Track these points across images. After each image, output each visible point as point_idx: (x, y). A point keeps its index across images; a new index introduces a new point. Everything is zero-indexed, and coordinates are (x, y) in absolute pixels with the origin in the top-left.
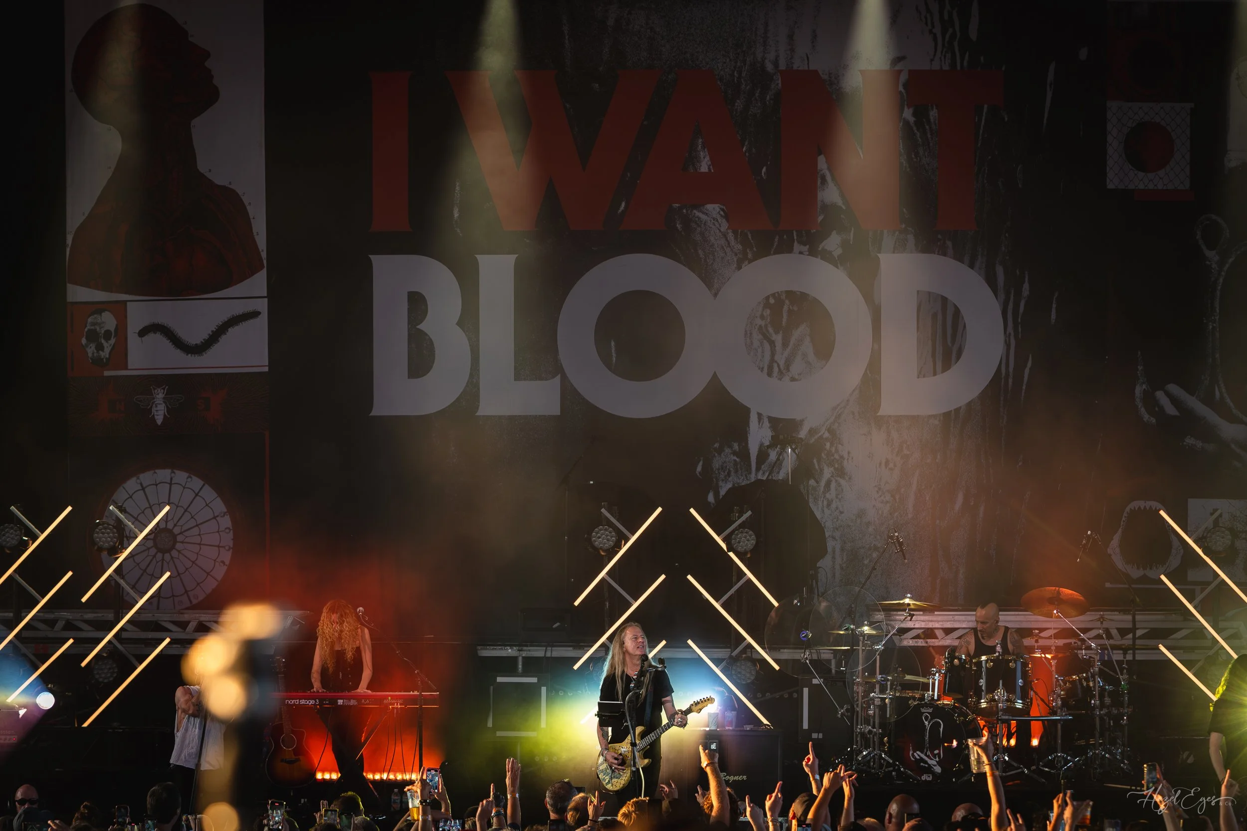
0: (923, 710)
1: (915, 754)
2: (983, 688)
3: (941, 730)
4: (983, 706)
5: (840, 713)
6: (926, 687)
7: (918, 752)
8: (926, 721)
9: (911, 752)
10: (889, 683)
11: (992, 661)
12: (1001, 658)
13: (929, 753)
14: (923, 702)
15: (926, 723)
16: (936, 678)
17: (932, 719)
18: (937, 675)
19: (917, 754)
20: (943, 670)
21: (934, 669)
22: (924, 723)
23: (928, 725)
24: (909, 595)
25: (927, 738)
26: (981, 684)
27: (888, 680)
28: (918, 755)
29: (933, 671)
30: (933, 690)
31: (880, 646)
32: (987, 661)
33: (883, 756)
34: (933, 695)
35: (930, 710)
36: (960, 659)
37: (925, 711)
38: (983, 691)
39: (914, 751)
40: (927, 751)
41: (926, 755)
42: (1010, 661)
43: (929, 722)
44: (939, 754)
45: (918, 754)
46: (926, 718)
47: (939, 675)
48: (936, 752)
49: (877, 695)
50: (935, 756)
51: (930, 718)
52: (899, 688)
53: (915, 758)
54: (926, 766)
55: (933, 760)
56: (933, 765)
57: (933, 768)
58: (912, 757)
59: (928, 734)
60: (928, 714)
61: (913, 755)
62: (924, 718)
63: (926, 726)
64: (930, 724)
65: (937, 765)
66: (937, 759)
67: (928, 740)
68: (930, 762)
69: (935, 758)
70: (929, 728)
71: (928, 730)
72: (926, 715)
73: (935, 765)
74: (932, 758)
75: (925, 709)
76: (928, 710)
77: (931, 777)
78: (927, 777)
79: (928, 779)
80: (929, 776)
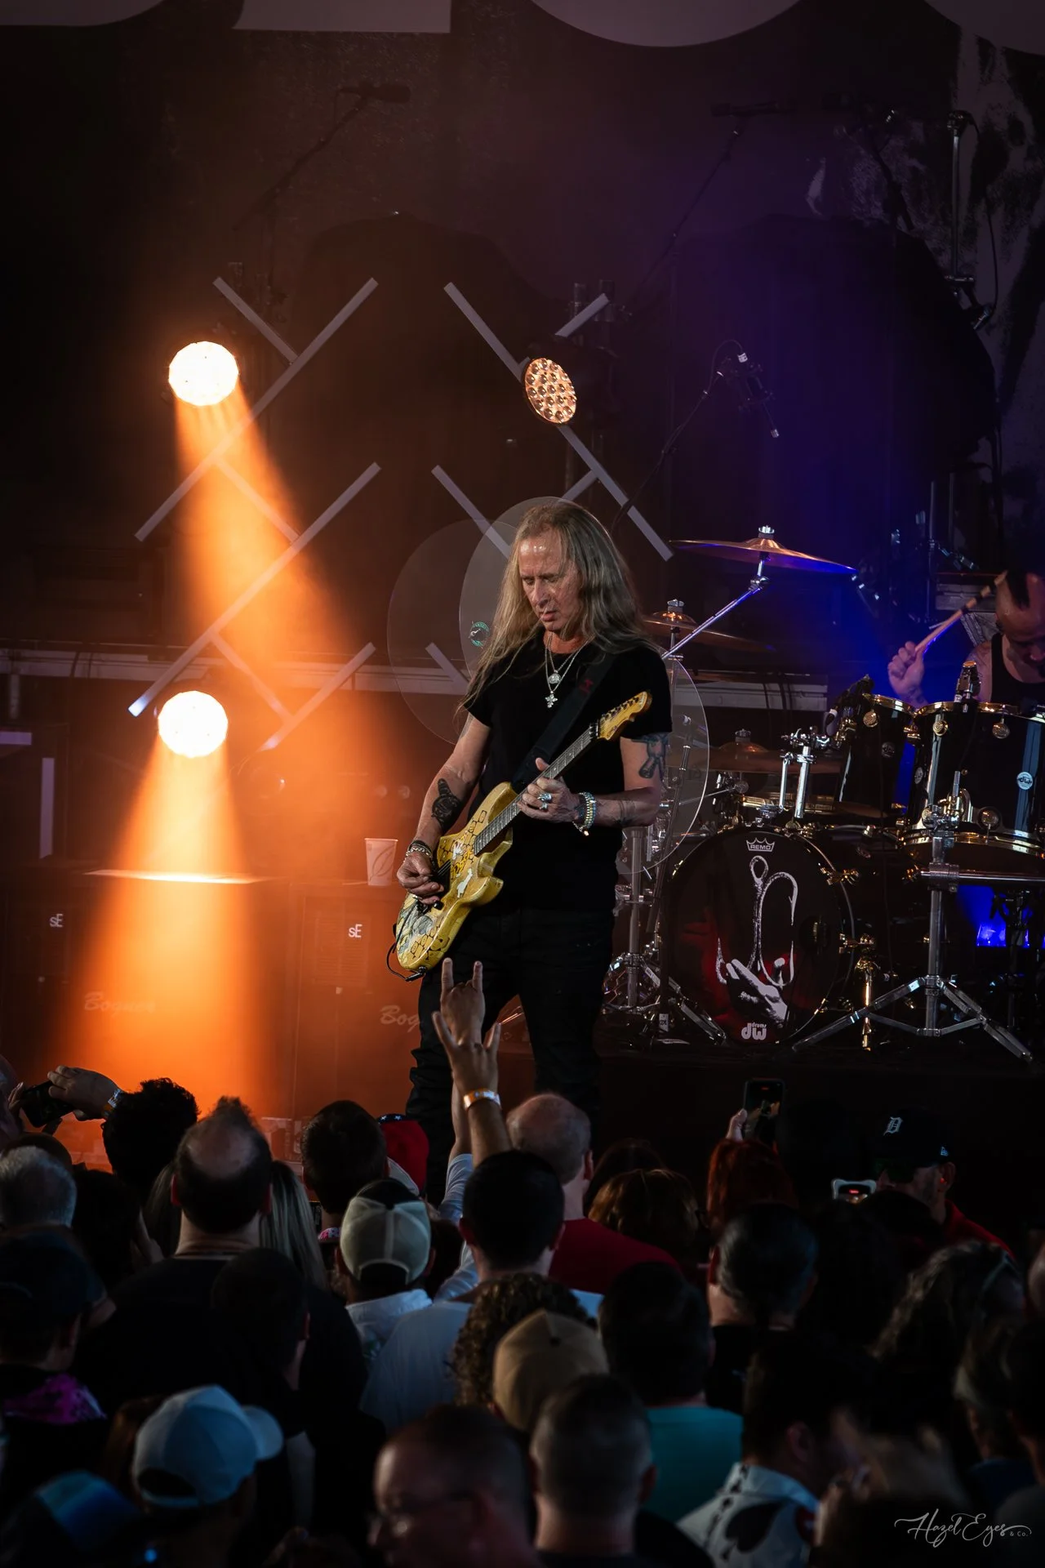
0: (752, 847)
1: (729, 966)
3: (794, 902)
4: (919, 841)
7: (736, 962)
8: (758, 876)
9: (719, 962)
13: (761, 965)
14: (750, 825)
15: (759, 881)
16: (801, 759)
17: (771, 873)
18: (806, 750)
19: (733, 965)
21: (799, 736)
22: (754, 882)
23: (764, 886)
24: (766, 530)
25: (759, 924)
26: (918, 780)
28: (737, 971)
29: (795, 739)
33: (646, 968)
34: (791, 806)
35: (769, 848)
39: (728, 960)
40: (757, 958)
41: (754, 970)
42: (995, 719)
43: (765, 881)
44: (786, 968)
45: (736, 968)
46: (759, 868)
47: (810, 752)
48: (779, 962)
50: (774, 973)
51: (767, 868)
53: (729, 978)
54: (754, 999)
55: (770, 984)
56: (771, 999)
57: (770, 1007)
58: (720, 975)
59: (760, 912)
60: (763, 859)
61: (724, 970)
62: (752, 870)
63: (756, 890)
64: (769, 884)
65: (781, 1000)
66: (781, 983)
67: (760, 930)
68: (764, 990)
69: (777, 981)
70: (763, 896)
71: (762, 901)
72: (757, 859)
73: (775, 1000)
74: (768, 977)
75: (756, 843)
76: (763, 849)
77: (764, 1031)
78: (754, 1030)
79: (756, 1037)
80: (759, 1029)
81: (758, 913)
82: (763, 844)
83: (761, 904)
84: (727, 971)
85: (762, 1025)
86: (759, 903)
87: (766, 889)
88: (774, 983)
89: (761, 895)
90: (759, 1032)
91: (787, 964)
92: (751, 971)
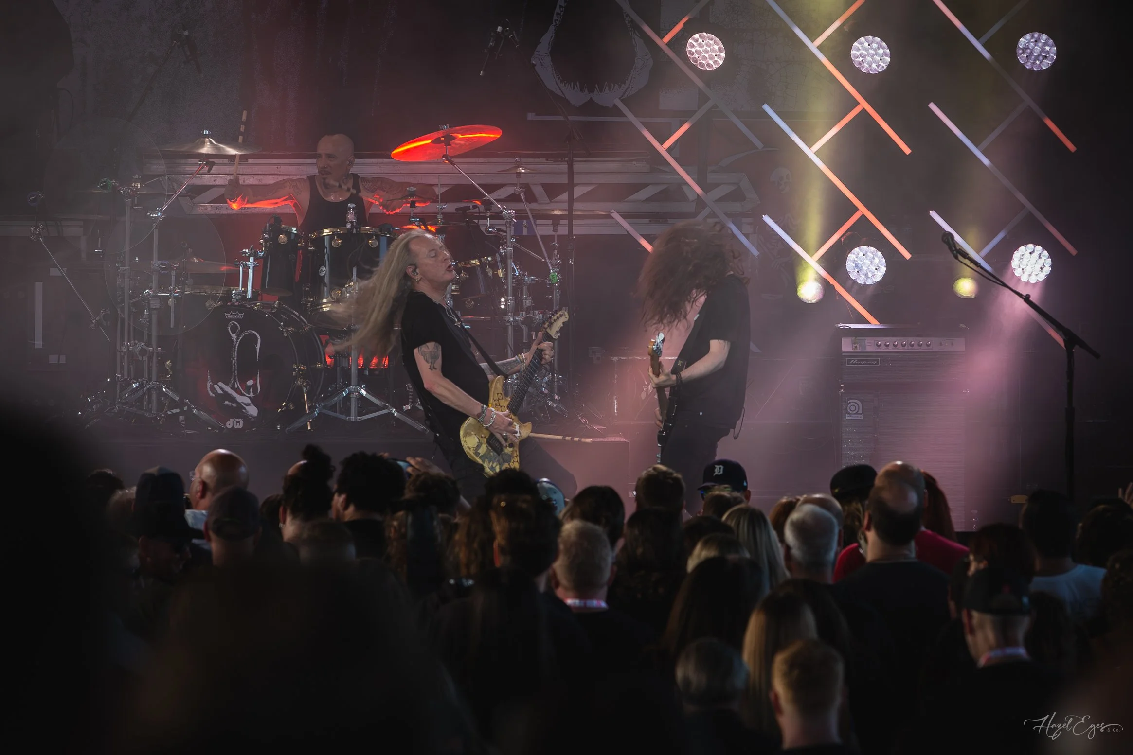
0: (229, 316)
1: (216, 386)
2: (326, 280)
3: (258, 347)
4: (325, 309)
5: (94, 321)
6: (232, 279)
7: (220, 384)
8: (233, 334)
9: (209, 384)
10: (173, 273)
11: (340, 236)
12: (354, 231)
13: (237, 385)
14: (229, 304)
15: (234, 336)
16: (249, 265)
17: (242, 331)
18: (252, 259)
19: (218, 386)
20: (261, 252)
21: (247, 251)
22: (231, 337)
23: (237, 339)
24: (206, 132)
25: (235, 361)
26: (322, 274)
27: (172, 268)
28: (222, 389)
29: (245, 253)
30: (245, 285)
31: (159, 214)
32: (331, 237)
33: (164, 390)
34: (246, 292)
35: (240, 316)
36: (288, 234)
37: (232, 317)
38: (325, 284)
39: (215, 383)
40: (235, 380)
41: (233, 388)
42: (370, 236)
43: (238, 336)
44: (254, 387)
45: (221, 387)
46: (234, 328)
47: (254, 260)
48: (250, 383)
49: (153, 292)
50: (247, 389)
51: (239, 328)
52: (190, 281)
53: (216, 393)
54: (234, 405)
55: (245, 395)
56: (245, 404)
57: (245, 409)
58: (210, 392)
59: (236, 354)
60: (236, 323)
61: (212, 389)
62: (229, 330)
63: (232, 341)
64: (241, 338)
65: (252, 405)
66: (252, 395)
67: (236, 364)
68: (240, 399)
69: (249, 393)
70: (237, 345)
71: (237, 347)
72: (233, 323)
73: (248, 405)
74: (243, 392)
75: (231, 314)
76: (236, 317)
77: (242, 423)
78: (235, 423)
79: (235, 427)
80: (239, 422)
81: (234, 355)
82: (236, 315)
83: (236, 349)
84: (215, 389)
85: (240, 420)
86: (235, 348)
87: (239, 341)
88: (247, 395)
89: (236, 344)
90: (238, 424)
91: (255, 384)
92: (231, 388)
